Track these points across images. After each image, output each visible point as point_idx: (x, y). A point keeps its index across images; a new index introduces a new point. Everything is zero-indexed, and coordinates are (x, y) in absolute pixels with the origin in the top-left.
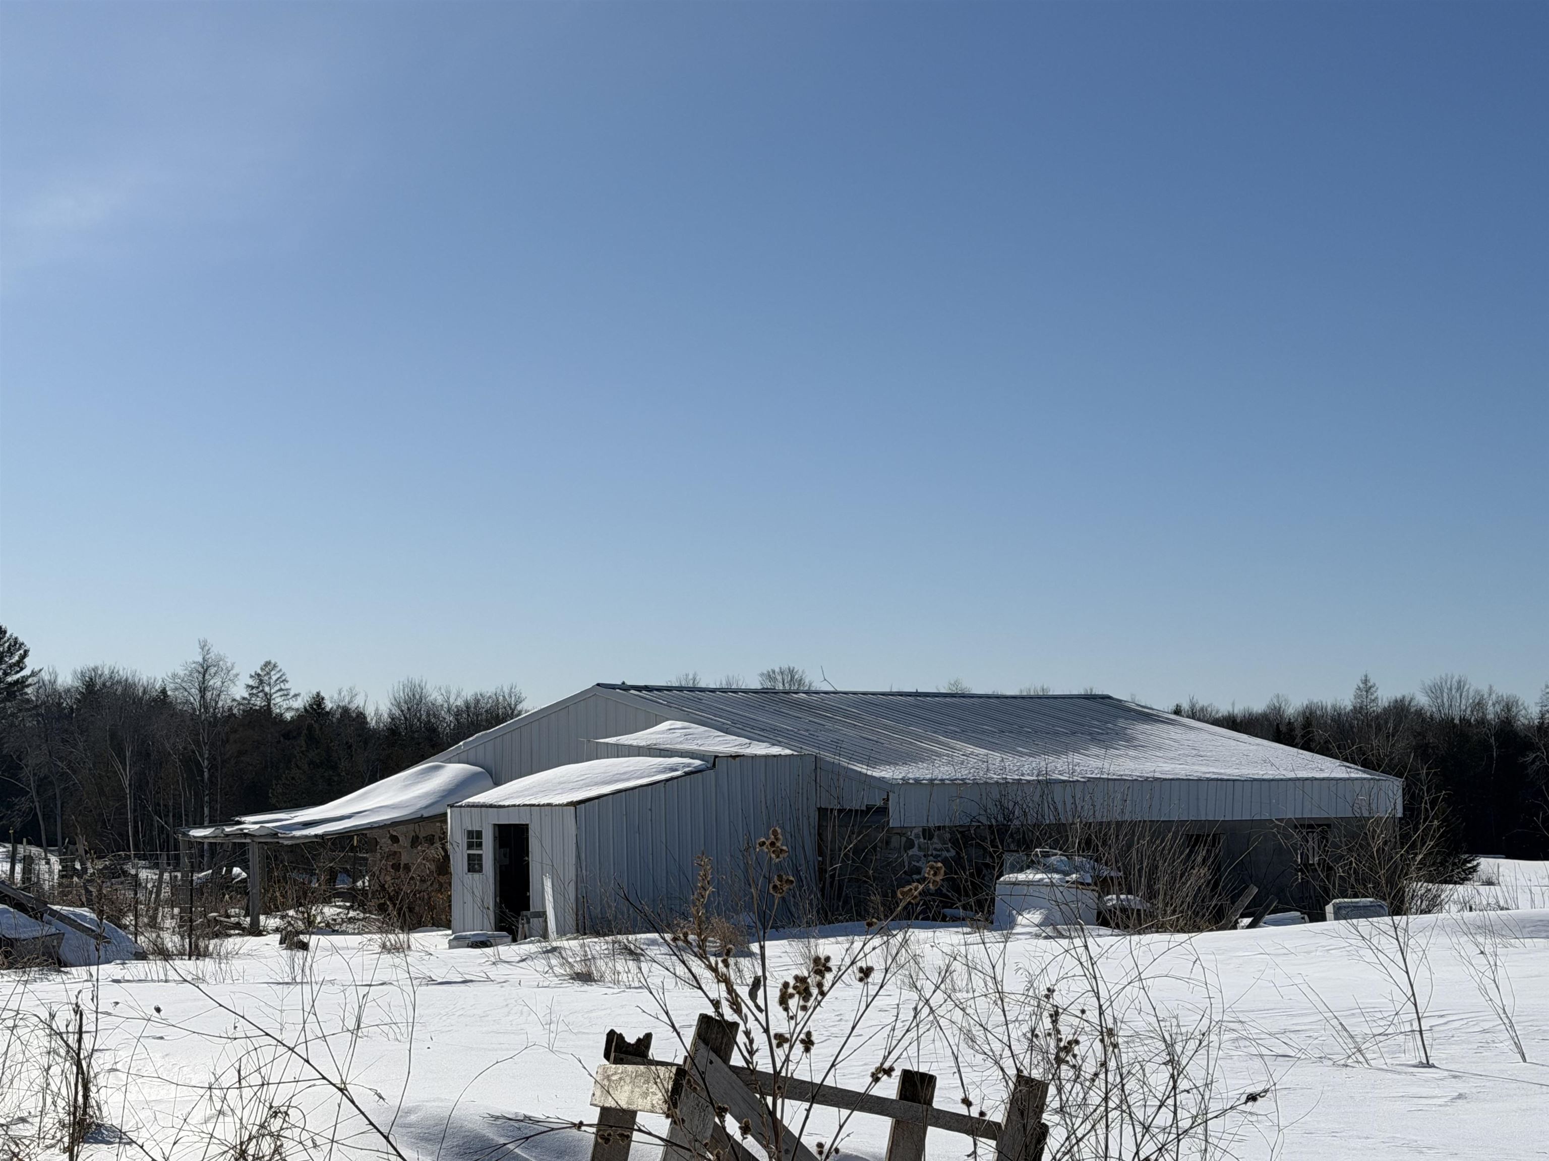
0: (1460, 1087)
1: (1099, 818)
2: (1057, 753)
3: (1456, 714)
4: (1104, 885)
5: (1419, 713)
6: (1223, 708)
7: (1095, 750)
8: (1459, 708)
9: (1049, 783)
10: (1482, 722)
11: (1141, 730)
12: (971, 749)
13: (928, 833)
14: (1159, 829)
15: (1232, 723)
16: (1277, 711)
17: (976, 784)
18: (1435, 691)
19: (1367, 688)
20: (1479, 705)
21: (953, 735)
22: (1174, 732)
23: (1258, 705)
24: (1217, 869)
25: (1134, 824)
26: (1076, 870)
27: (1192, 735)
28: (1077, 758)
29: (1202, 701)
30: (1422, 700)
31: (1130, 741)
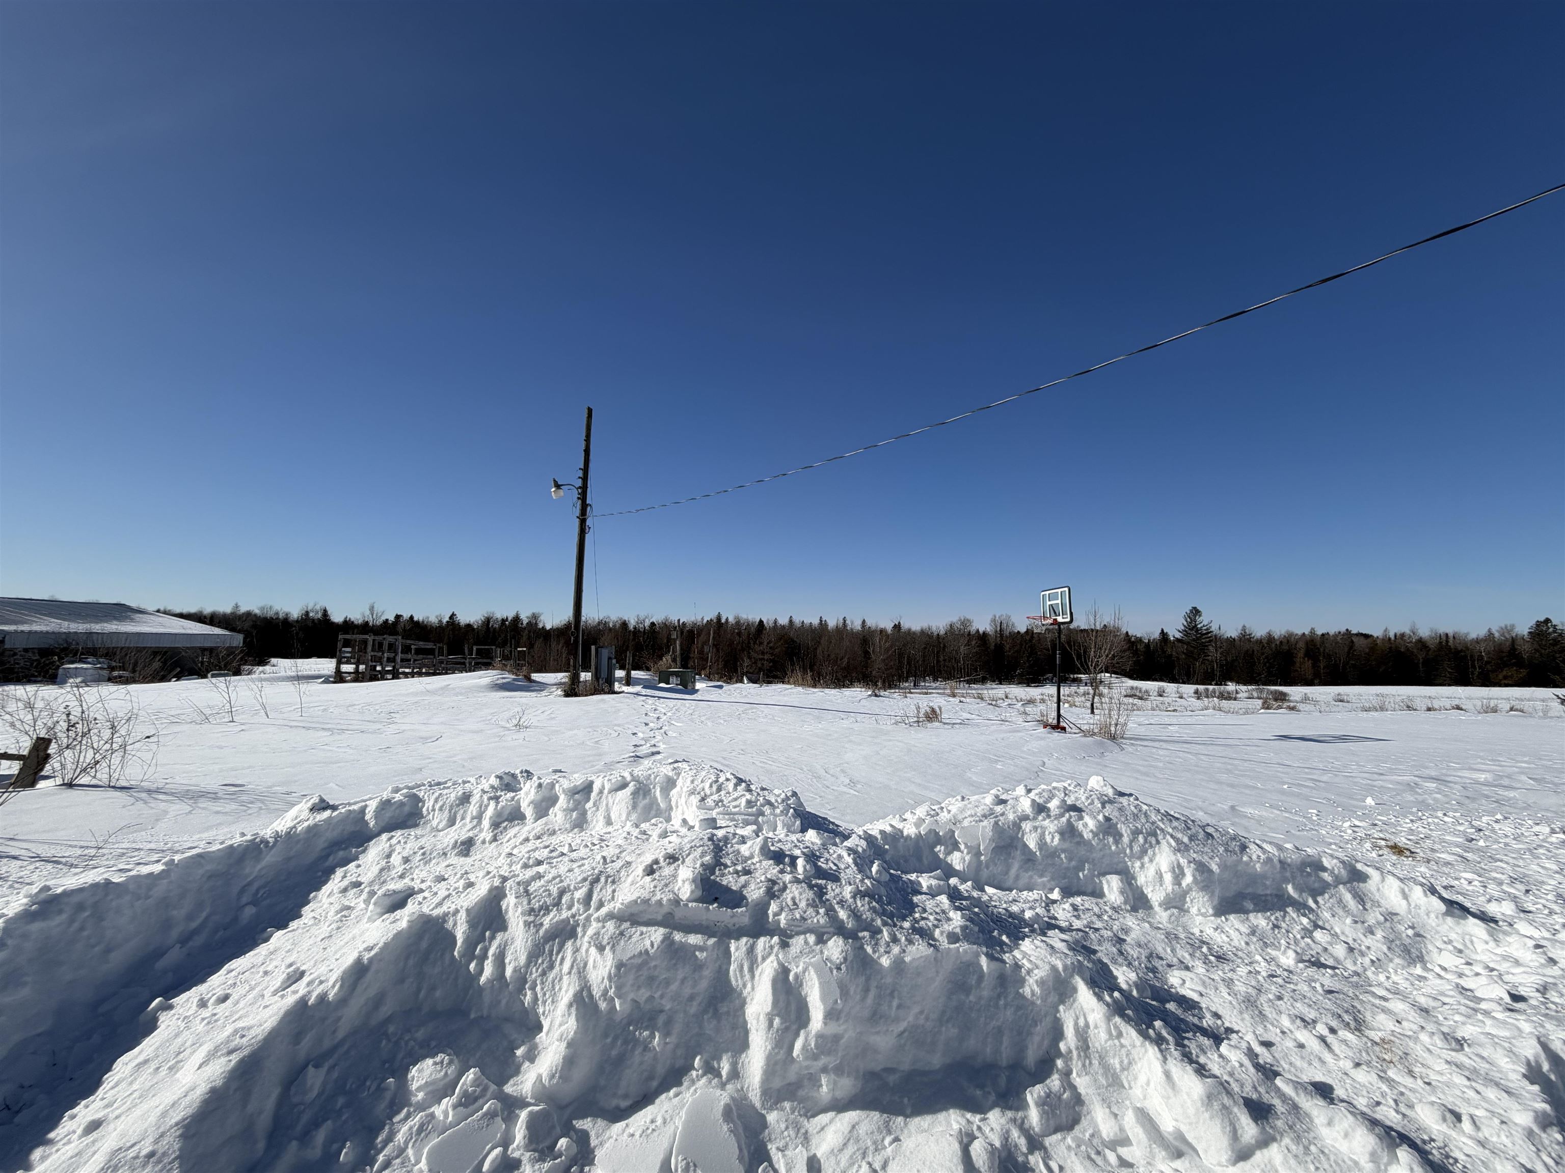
0: (243, 727)
1: (113, 645)
2: (97, 623)
3: (268, 616)
4: (112, 669)
5: (255, 615)
6: (178, 610)
7: (115, 622)
8: (270, 614)
9: (91, 633)
10: (277, 618)
11: (138, 616)
12: (53, 620)
13: (26, 650)
14: (139, 650)
15: (181, 616)
16: (201, 612)
17: (53, 633)
18: (262, 608)
19: (237, 606)
20: (277, 613)
21: (45, 615)
22: (152, 617)
23: (193, 610)
24: (165, 663)
25: (129, 648)
26: (100, 663)
27: (160, 619)
28: (105, 625)
29: (169, 608)
30: (257, 611)
31: (132, 620)
